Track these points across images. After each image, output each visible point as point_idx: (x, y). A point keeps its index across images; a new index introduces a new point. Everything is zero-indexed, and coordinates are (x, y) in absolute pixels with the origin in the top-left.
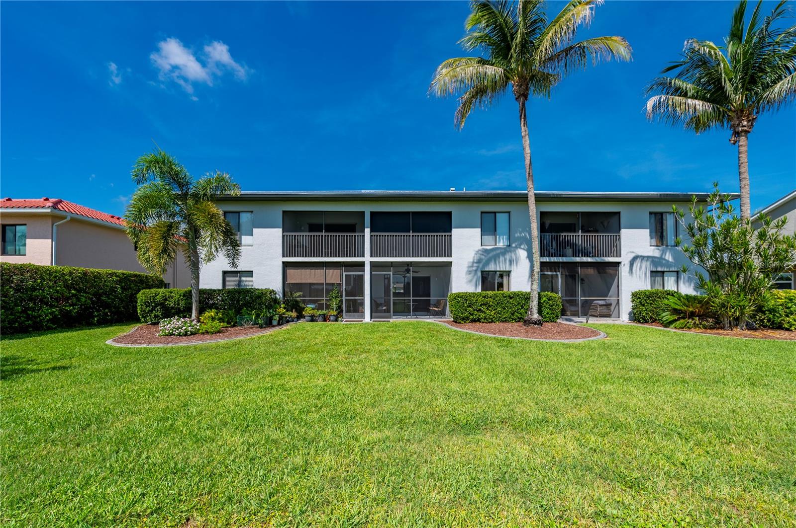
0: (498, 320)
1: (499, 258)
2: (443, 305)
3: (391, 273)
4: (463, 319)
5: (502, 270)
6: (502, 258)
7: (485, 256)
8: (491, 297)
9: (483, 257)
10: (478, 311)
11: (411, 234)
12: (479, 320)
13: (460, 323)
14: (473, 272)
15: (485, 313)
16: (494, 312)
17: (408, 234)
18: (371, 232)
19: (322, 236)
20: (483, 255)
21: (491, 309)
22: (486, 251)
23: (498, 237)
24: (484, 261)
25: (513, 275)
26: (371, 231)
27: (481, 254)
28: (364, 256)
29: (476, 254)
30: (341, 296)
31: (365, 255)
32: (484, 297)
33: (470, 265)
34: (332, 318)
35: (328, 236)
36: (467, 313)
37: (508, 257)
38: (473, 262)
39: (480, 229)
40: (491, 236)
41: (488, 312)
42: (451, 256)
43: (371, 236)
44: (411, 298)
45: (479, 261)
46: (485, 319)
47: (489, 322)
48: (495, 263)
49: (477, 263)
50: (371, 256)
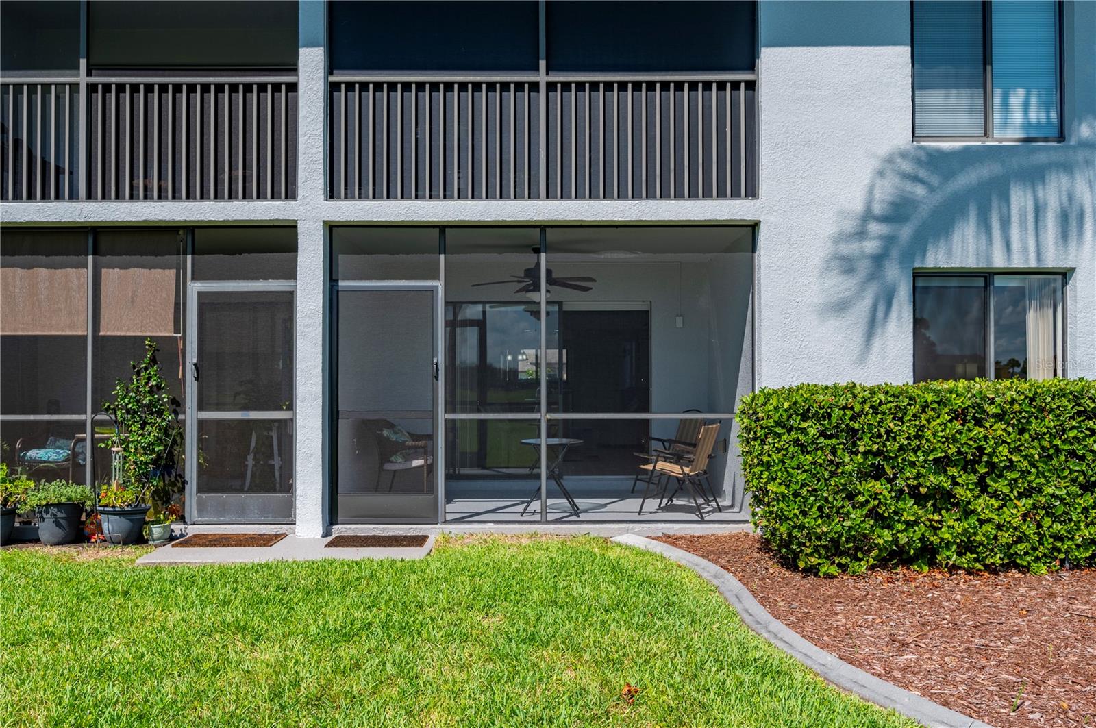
0: (1049, 557)
1: (1005, 198)
2: (706, 448)
3: (440, 285)
4: (834, 548)
5: (1017, 263)
6: (1020, 199)
7: (932, 189)
8: (1000, 417)
9: (920, 191)
10: (920, 500)
11: (542, 78)
12: (928, 554)
13: (811, 571)
14: (864, 267)
15: (968, 513)
16: (1024, 504)
17: (526, 77)
18: (331, 68)
19: (75, 87)
20: (915, 179)
21: (1001, 486)
22: (938, 163)
23: (998, 93)
24: (924, 211)
25: (1081, 291)
26: (332, 65)
27: (905, 176)
28: (291, 195)
29: (881, 174)
30: (177, 404)
31: (301, 193)
32: (959, 415)
33: (849, 226)
34: (110, 525)
35: (107, 88)
36: (857, 515)
37: (1052, 193)
38: (867, 216)
39: (907, 50)
40: (966, 93)
41: (981, 503)
42: (752, 193)
43: (333, 88)
44: (544, 416)
45: (898, 212)
46: (966, 547)
47: (993, 570)
48: (984, 224)
49: (883, 219)
50: (331, 194)
